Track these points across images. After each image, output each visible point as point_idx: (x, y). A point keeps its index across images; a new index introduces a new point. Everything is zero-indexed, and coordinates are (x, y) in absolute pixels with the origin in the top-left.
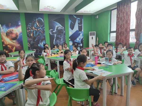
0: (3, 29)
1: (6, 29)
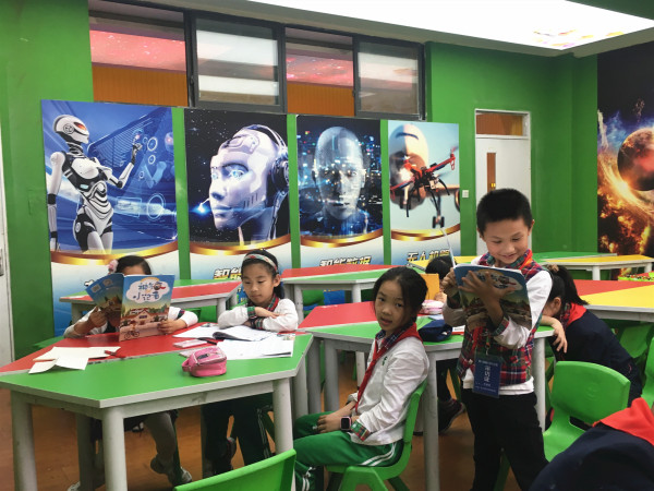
0: (608, 132)
1: (622, 133)
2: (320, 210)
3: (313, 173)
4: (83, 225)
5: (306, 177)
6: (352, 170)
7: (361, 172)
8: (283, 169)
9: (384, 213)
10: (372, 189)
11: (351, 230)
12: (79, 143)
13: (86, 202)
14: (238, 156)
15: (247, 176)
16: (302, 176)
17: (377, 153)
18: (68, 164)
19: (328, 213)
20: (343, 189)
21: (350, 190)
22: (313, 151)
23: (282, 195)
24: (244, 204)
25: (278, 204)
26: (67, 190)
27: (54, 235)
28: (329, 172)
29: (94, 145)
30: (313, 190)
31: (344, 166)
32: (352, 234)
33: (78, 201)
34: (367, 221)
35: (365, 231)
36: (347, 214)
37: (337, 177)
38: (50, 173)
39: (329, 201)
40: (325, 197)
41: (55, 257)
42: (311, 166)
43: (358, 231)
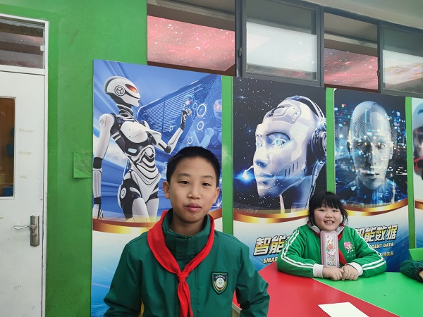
2: (354, 179)
3: (348, 144)
4: (128, 191)
5: (341, 147)
6: (381, 142)
7: (390, 145)
8: (321, 139)
9: (409, 183)
10: (398, 160)
11: (381, 199)
12: (130, 106)
13: (133, 167)
14: (280, 125)
15: (289, 145)
16: (338, 146)
17: (403, 126)
18: (116, 127)
19: (360, 182)
20: (374, 160)
21: (380, 161)
22: (348, 123)
23: (319, 164)
24: (286, 172)
25: (317, 172)
26: (114, 154)
27: (97, 201)
28: (362, 143)
29: (144, 109)
30: (348, 161)
31: (375, 138)
32: (381, 203)
33: (124, 166)
34: (394, 191)
35: (393, 200)
36: (376, 184)
37: (368, 148)
38: (98, 135)
39: (362, 171)
40: (358, 168)
41: (97, 225)
42: (346, 137)
43: (386, 200)
